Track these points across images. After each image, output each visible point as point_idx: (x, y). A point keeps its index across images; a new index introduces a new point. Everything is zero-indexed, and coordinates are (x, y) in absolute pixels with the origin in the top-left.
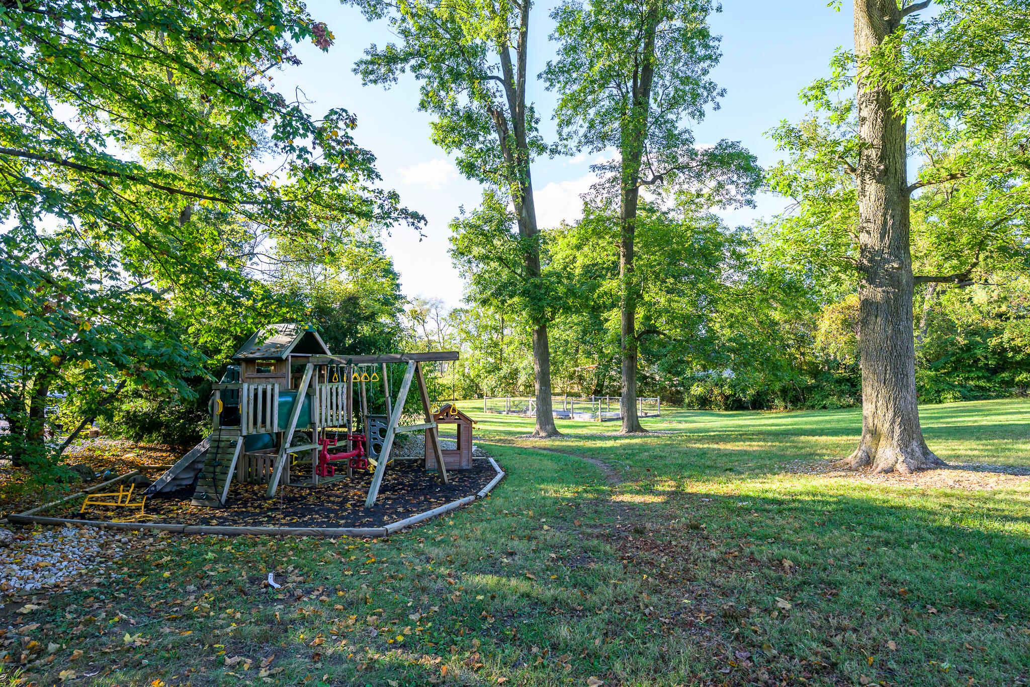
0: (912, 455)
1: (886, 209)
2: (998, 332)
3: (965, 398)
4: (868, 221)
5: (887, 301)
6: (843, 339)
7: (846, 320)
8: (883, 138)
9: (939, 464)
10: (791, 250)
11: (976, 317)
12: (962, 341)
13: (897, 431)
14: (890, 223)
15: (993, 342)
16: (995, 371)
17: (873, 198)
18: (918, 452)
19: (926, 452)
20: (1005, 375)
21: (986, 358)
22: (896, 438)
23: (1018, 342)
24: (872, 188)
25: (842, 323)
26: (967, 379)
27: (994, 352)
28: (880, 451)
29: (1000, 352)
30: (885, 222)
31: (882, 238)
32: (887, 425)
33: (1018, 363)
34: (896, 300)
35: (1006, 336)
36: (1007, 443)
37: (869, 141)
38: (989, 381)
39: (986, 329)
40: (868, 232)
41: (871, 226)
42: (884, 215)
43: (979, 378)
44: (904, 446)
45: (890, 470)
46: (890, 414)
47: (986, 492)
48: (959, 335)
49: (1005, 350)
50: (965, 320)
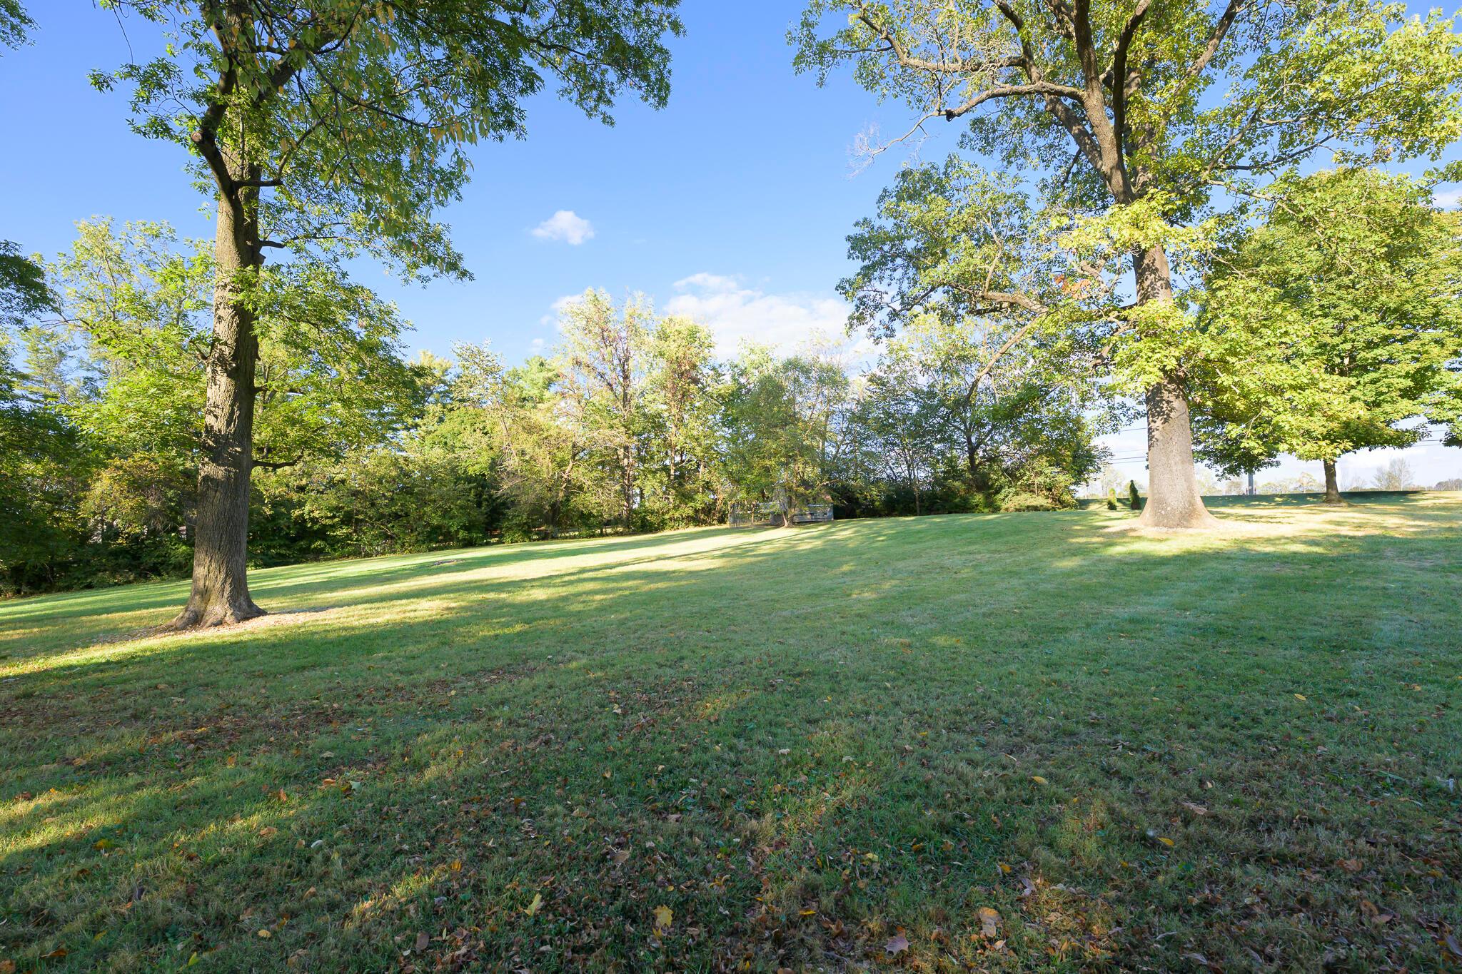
0: (240, 609)
1: (235, 400)
2: (301, 504)
3: (267, 565)
4: (217, 406)
5: (228, 478)
6: (128, 504)
7: (134, 482)
8: (236, 341)
9: (261, 613)
10: (132, 418)
11: (281, 490)
12: (268, 511)
13: (228, 588)
14: (237, 413)
15: (297, 513)
16: (294, 540)
17: (223, 389)
18: (244, 605)
19: (251, 605)
20: (303, 543)
21: (288, 527)
22: (225, 595)
23: (316, 514)
24: (223, 380)
25: (129, 486)
26: (269, 548)
27: (296, 522)
28: (210, 608)
29: (301, 521)
30: (232, 413)
31: (228, 425)
32: (218, 585)
33: (315, 532)
34: (236, 479)
35: (307, 508)
36: (307, 595)
37: (223, 338)
38: (289, 548)
39: (290, 501)
40: (216, 417)
41: (218, 412)
42: (232, 406)
43: (281, 546)
44: (233, 601)
45: (220, 623)
46: (222, 576)
47: (300, 623)
48: (266, 505)
49: (305, 521)
50: (272, 491)
